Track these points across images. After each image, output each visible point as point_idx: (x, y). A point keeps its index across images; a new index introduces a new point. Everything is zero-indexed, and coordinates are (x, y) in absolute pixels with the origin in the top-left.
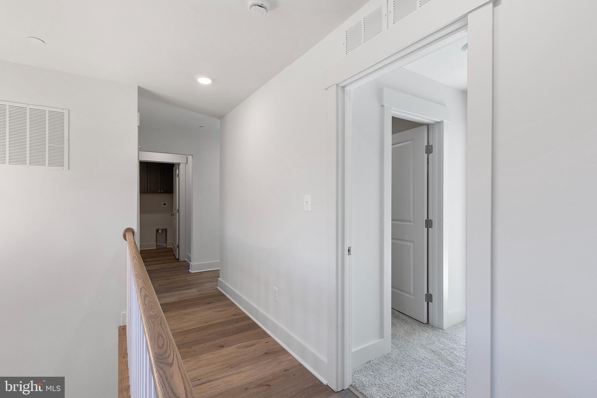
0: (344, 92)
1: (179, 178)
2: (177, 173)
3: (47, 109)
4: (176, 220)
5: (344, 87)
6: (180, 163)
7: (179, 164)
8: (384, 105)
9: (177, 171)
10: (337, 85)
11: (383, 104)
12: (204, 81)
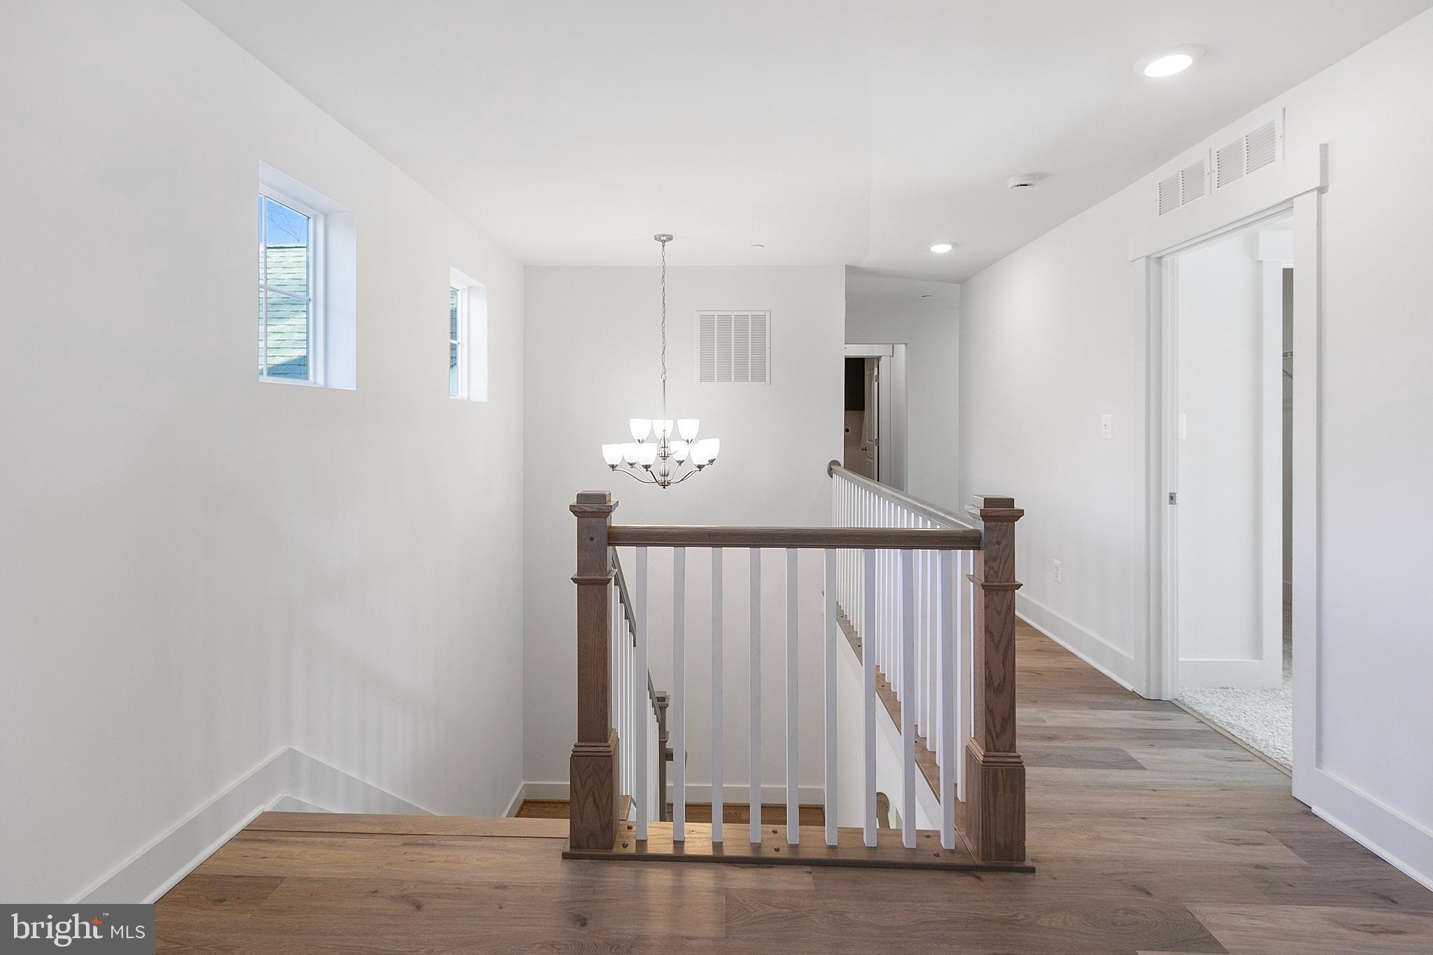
0: (1160, 265)
1: (878, 383)
2: (876, 373)
3: (750, 314)
4: (873, 459)
5: (1160, 258)
6: (881, 356)
7: (879, 358)
8: (1262, 261)
9: (876, 370)
10: (1148, 257)
11: (1260, 259)
12: (941, 249)
